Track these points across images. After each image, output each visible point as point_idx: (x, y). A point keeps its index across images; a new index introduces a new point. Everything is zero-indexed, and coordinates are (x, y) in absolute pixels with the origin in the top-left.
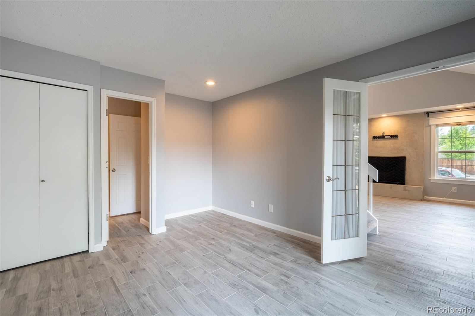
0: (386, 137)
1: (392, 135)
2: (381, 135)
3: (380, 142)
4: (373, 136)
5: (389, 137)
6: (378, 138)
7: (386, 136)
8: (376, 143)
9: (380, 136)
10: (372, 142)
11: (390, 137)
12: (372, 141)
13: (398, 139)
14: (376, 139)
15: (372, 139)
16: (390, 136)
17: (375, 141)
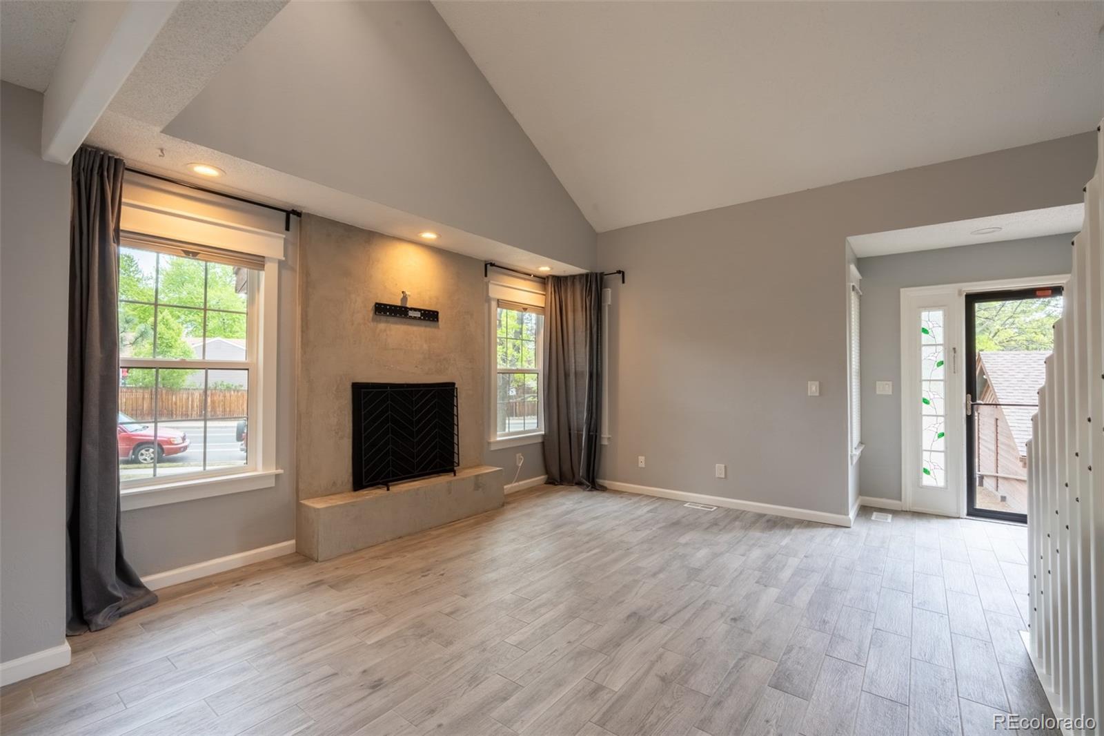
0: (411, 313)
1: (425, 311)
2: (399, 303)
3: (395, 330)
4: (376, 304)
5: (418, 314)
6: (390, 315)
7: (412, 309)
8: (385, 330)
9: (396, 307)
10: (372, 325)
11: (422, 315)
12: (373, 320)
13: (438, 327)
14: (385, 313)
15: (371, 314)
16: (420, 310)
17: (380, 321)
